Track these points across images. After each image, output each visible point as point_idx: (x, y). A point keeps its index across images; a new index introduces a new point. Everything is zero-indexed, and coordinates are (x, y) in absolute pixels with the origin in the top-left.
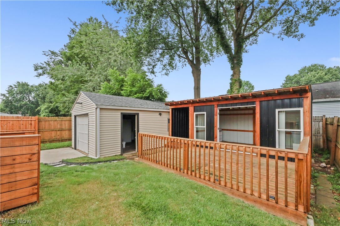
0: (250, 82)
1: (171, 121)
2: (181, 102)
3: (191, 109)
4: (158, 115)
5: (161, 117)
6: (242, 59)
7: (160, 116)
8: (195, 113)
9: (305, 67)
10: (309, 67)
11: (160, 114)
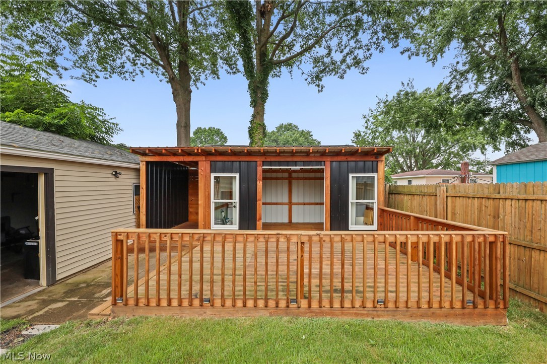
0: (222, 130)
1: (143, 192)
2: (166, 149)
3: (203, 166)
4: (110, 176)
5: (118, 180)
6: (268, 94)
7: (113, 180)
8: (213, 175)
9: (282, 124)
10: (286, 125)
11: (116, 175)
